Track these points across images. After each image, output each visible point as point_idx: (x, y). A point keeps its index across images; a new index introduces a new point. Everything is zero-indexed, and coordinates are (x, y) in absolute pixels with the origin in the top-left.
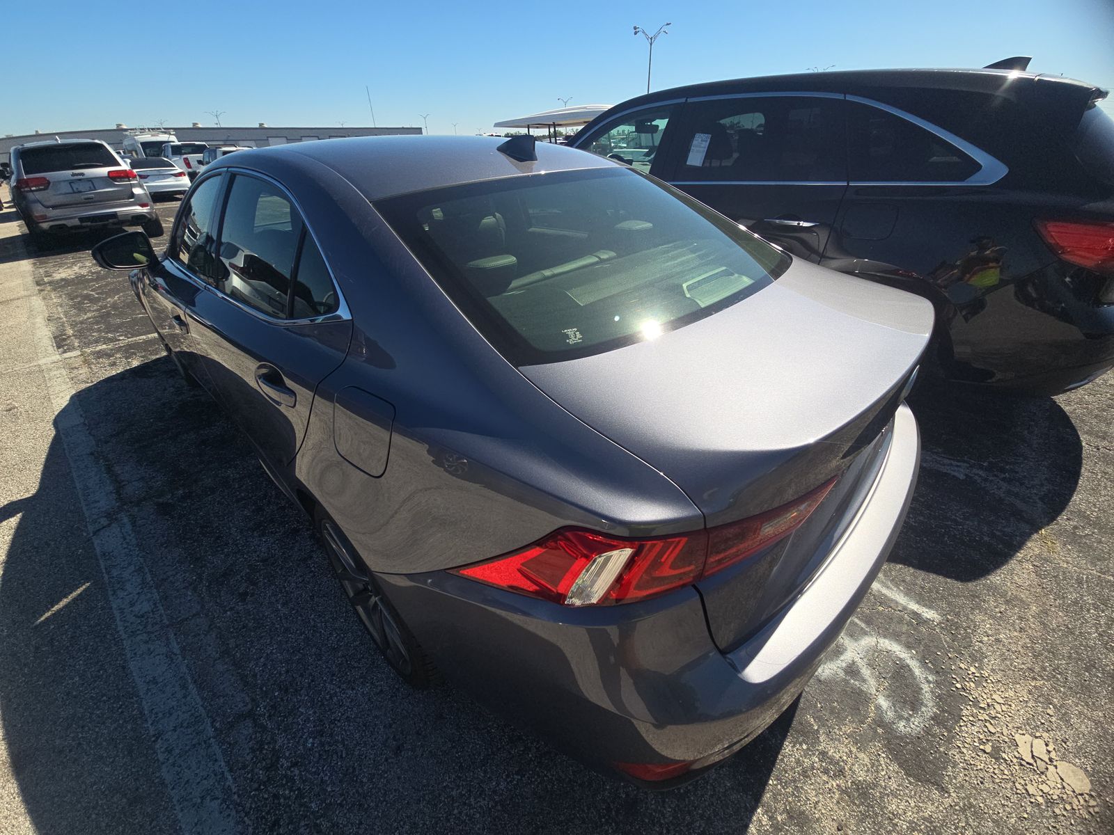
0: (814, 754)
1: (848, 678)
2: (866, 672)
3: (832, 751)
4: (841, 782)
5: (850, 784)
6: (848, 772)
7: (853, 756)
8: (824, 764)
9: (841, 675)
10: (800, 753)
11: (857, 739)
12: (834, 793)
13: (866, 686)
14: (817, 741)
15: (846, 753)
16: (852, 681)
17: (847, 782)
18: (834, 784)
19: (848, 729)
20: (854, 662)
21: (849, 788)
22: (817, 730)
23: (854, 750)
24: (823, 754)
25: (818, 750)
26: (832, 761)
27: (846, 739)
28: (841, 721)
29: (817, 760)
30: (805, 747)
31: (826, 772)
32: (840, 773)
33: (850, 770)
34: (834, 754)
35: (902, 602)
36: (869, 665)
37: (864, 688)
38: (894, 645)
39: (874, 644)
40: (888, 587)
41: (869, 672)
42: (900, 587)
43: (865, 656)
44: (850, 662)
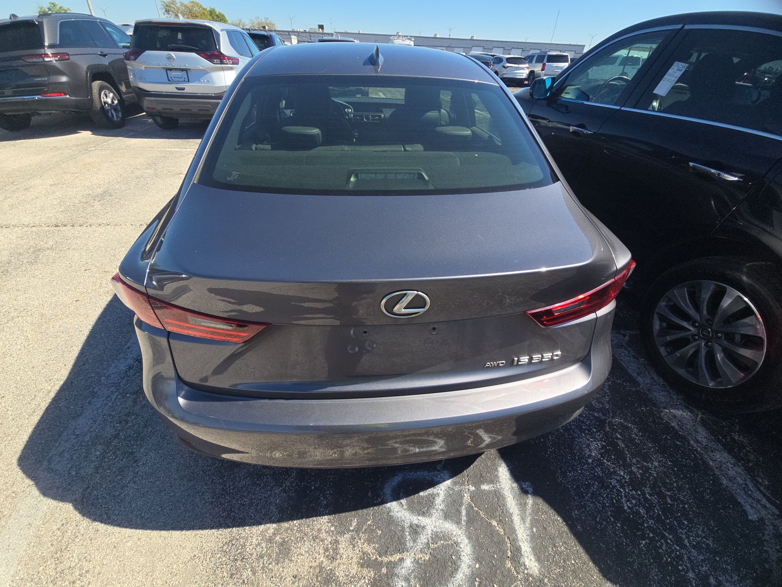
0: (332, 537)
1: (407, 530)
2: (423, 539)
3: (343, 546)
4: (326, 562)
5: (328, 568)
6: (336, 563)
7: (350, 562)
8: (330, 546)
9: (406, 524)
10: (326, 529)
11: (364, 558)
12: (315, 561)
13: (412, 545)
14: (342, 533)
15: (348, 556)
16: (407, 534)
17: (329, 566)
18: (322, 559)
19: (368, 549)
20: (424, 527)
21: (325, 569)
22: (350, 530)
23: (355, 560)
24: (337, 542)
25: (336, 537)
26: (336, 550)
27: (359, 551)
28: (369, 541)
29: (330, 540)
30: (333, 529)
31: (326, 550)
32: (333, 559)
33: (339, 564)
34: (341, 549)
35: (520, 536)
36: (432, 538)
37: (409, 544)
38: (468, 548)
39: (455, 533)
40: (523, 519)
41: (426, 541)
42: (534, 529)
43: (437, 532)
44: (422, 525)
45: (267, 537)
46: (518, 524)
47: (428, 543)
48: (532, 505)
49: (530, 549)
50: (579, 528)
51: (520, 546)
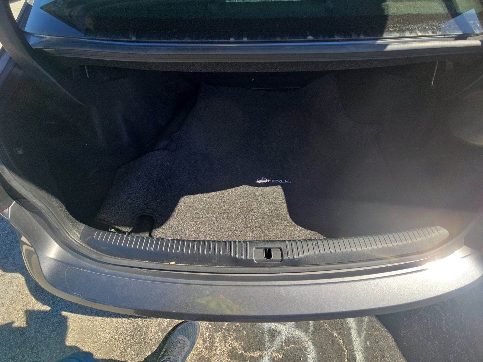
0: (209, 332)
1: (266, 333)
2: (278, 342)
3: (217, 341)
4: (204, 352)
5: (206, 357)
6: (212, 353)
7: (222, 353)
8: (207, 339)
9: (265, 328)
10: (205, 326)
11: (233, 351)
12: (197, 350)
13: (269, 345)
14: (217, 331)
15: (221, 349)
16: (266, 336)
17: (207, 355)
18: (201, 349)
19: (236, 345)
20: (279, 332)
21: (204, 357)
22: (223, 329)
23: (226, 352)
24: (213, 337)
25: (213, 333)
26: (212, 343)
27: (229, 346)
28: (237, 339)
29: (208, 335)
30: (210, 326)
31: (205, 342)
32: (210, 350)
33: (214, 354)
34: (216, 342)
35: (356, 347)
36: (285, 342)
37: (268, 345)
38: (313, 352)
39: (303, 339)
40: (359, 333)
41: (280, 343)
42: (368, 342)
43: (289, 337)
44: (278, 330)
45: (162, 328)
46: (355, 337)
47: (282, 346)
48: (367, 322)
49: (363, 358)
50: (405, 343)
51: (355, 355)
